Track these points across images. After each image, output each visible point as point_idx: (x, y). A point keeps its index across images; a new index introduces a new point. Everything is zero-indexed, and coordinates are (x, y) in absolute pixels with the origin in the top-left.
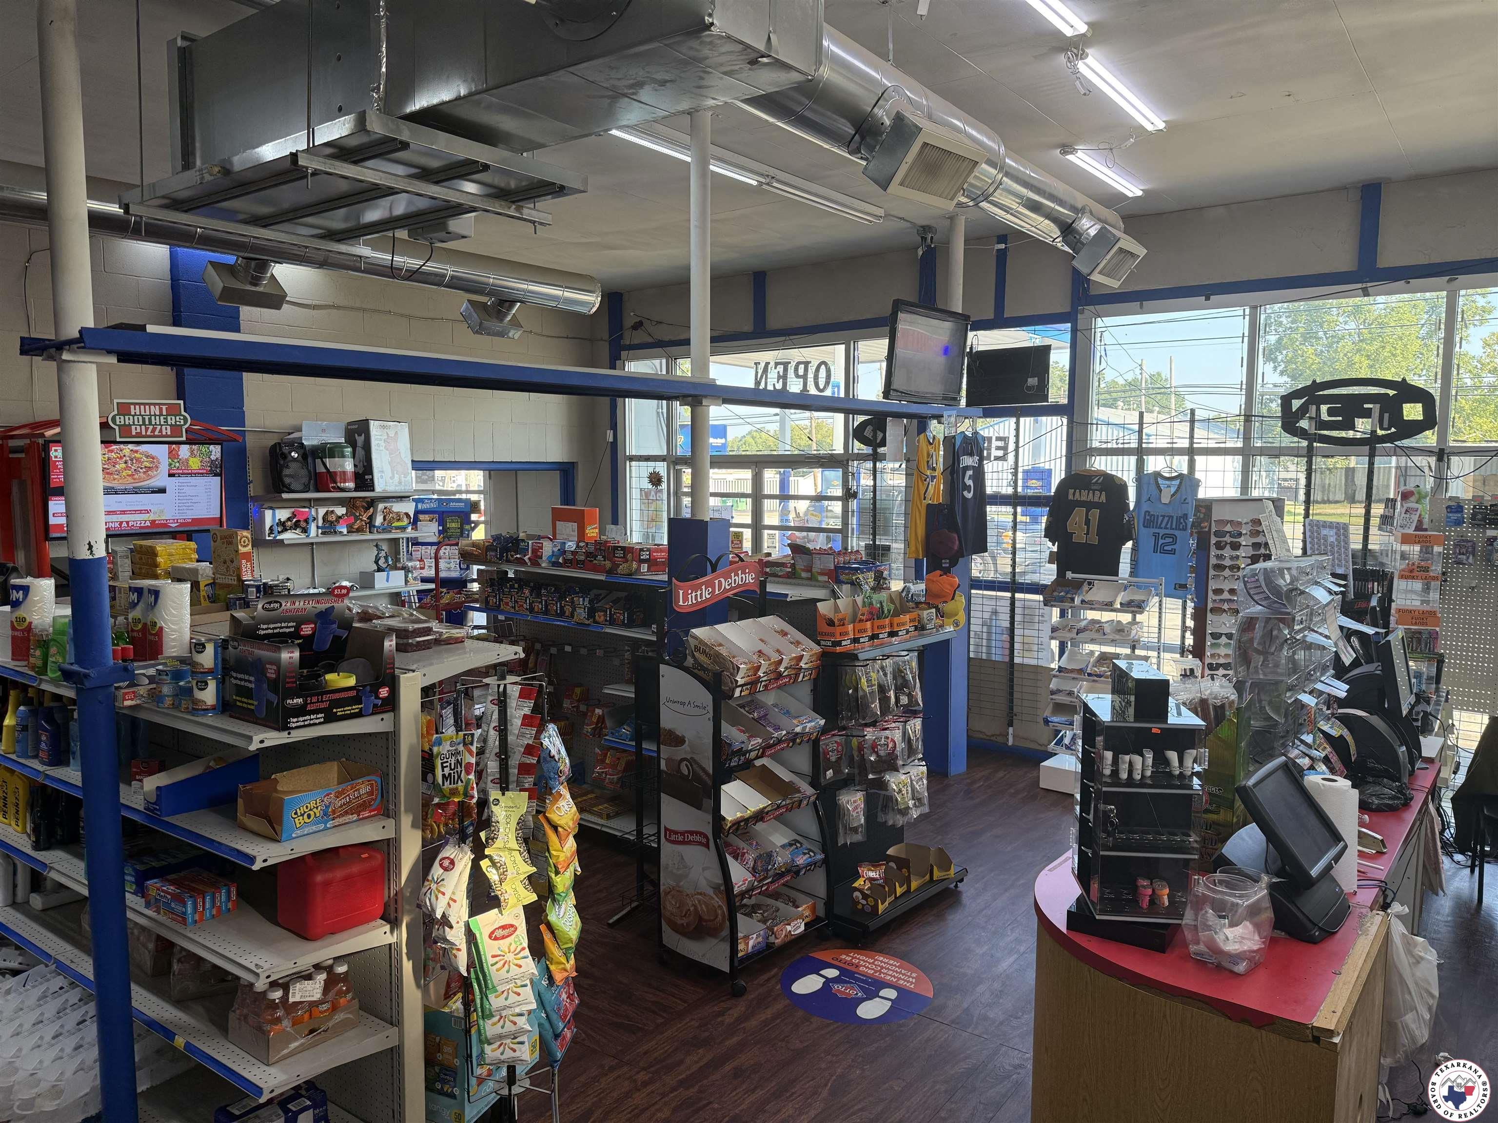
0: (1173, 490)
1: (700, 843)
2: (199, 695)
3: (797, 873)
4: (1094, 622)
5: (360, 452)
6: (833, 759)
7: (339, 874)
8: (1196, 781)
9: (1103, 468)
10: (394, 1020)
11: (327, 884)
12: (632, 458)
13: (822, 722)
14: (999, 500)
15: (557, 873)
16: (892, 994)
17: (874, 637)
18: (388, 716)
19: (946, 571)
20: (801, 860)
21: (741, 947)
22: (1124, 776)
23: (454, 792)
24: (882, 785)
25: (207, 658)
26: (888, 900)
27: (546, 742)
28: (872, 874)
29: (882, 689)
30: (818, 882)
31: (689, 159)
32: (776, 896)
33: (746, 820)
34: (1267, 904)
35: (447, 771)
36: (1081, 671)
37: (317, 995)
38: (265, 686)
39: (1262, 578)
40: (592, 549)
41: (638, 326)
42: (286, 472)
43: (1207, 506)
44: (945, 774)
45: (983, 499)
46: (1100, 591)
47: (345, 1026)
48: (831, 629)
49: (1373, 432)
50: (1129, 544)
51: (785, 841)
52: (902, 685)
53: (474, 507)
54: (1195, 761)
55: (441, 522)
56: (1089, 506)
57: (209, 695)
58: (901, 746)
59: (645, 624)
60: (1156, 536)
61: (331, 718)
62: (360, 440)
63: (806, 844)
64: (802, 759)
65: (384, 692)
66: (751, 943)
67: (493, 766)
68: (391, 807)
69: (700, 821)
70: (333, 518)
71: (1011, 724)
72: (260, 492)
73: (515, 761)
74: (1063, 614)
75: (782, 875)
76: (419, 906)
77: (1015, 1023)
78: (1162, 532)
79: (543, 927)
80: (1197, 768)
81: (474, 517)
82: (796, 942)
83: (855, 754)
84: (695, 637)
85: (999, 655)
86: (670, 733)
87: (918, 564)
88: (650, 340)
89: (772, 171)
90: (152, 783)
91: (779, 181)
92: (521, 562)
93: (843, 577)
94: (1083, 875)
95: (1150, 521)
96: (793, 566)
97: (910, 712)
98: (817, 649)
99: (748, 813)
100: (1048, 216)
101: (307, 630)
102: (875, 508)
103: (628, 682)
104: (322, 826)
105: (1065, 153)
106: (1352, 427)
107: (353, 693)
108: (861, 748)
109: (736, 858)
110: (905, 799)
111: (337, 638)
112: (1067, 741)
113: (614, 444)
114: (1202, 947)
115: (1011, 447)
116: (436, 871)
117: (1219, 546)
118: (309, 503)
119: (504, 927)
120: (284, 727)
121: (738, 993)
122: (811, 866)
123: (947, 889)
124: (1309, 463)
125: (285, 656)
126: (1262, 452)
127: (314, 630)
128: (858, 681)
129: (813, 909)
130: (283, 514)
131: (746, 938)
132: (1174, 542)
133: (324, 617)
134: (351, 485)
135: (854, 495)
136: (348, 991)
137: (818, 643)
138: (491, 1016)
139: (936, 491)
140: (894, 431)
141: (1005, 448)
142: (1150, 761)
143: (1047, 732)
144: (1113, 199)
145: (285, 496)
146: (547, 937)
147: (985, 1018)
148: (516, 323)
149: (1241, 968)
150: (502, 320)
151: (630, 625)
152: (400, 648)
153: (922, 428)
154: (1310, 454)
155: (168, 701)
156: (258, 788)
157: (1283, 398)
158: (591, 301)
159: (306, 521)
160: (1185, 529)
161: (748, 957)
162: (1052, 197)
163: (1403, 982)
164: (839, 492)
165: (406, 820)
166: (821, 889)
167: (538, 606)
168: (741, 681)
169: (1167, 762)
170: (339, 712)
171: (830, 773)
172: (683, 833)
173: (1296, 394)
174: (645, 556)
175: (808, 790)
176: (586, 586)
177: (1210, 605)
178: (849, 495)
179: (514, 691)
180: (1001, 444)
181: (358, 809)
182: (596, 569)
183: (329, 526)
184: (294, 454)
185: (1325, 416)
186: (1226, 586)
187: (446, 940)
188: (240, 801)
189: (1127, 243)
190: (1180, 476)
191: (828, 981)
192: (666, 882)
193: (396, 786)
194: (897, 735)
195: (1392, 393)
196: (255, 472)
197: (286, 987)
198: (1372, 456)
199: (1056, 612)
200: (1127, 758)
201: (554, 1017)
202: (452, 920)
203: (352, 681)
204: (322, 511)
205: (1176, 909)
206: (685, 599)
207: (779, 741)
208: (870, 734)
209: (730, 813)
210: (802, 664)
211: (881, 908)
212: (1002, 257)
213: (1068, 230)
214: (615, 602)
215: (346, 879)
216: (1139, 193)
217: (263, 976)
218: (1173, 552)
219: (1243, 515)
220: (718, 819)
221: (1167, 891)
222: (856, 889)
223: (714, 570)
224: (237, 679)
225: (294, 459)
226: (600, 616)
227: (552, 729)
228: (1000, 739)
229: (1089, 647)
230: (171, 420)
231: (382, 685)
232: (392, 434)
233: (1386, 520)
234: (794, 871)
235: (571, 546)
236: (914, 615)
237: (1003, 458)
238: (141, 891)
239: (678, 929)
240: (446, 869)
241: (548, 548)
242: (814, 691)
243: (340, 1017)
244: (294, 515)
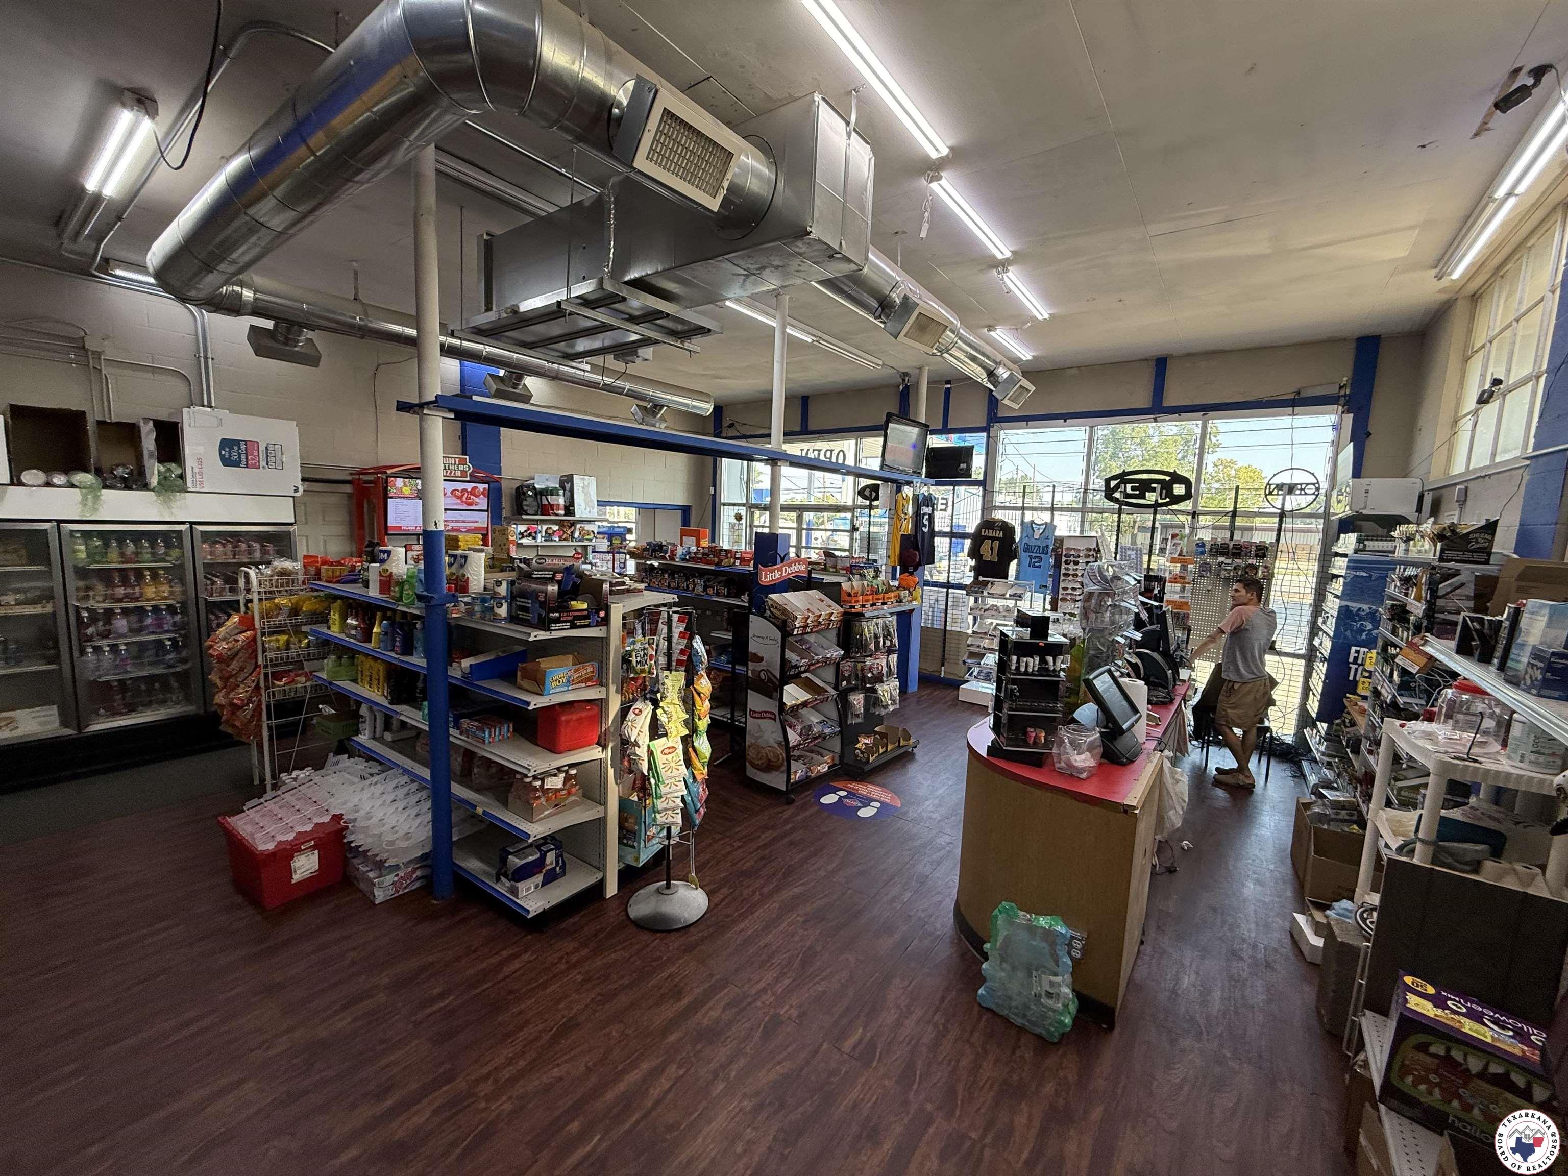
0: (1041, 531)
1: (771, 718)
2: (497, 611)
3: (825, 738)
4: (993, 606)
5: (568, 493)
6: (847, 675)
7: (575, 717)
8: (1062, 673)
9: (1000, 517)
10: (602, 802)
11: (567, 722)
12: (724, 504)
13: (842, 652)
14: (943, 534)
15: (700, 719)
16: (878, 805)
17: (872, 605)
18: (604, 628)
19: (911, 574)
20: (827, 731)
21: (792, 777)
22: (1023, 669)
23: (643, 671)
24: (875, 691)
25: (503, 590)
26: (876, 755)
27: (695, 644)
28: (866, 741)
29: (876, 636)
30: (836, 745)
31: (774, 324)
32: (811, 751)
33: (798, 706)
34: (1099, 742)
35: (639, 659)
36: (985, 634)
37: (560, 786)
38: (537, 605)
39: (1097, 571)
40: (707, 551)
41: (731, 426)
42: (525, 503)
43: (1060, 541)
44: (906, 692)
45: (933, 534)
46: (998, 586)
47: (575, 804)
48: (849, 599)
49: (1156, 501)
50: (1015, 562)
51: (818, 721)
52: (887, 635)
53: (629, 531)
54: (1062, 663)
55: (610, 540)
56: (993, 539)
57: (503, 611)
58: (885, 670)
59: (738, 596)
60: (1031, 557)
61: (573, 626)
62: (568, 486)
63: (830, 723)
64: (829, 674)
65: (602, 614)
66: (798, 775)
67: (662, 660)
68: (604, 681)
69: (770, 705)
70: (550, 532)
71: (943, 665)
72: (509, 515)
73: (674, 658)
74: (976, 600)
75: (816, 738)
76: (620, 735)
77: (947, 821)
78: (1034, 555)
79: (690, 749)
80: (1063, 666)
81: (628, 537)
82: (822, 777)
83: (859, 673)
84: (772, 600)
85: (938, 625)
86: (755, 655)
87: (894, 569)
88: (738, 434)
89: (820, 334)
90: (466, 663)
91: (824, 340)
92: (664, 558)
93: (854, 571)
94: (996, 728)
95: (1027, 549)
96: (825, 564)
97: (890, 652)
98: (841, 610)
99: (799, 702)
100: (980, 366)
101: (559, 577)
102: (869, 538)
103: (727, 630)
104: (566, 689)
105: (990, 330)
106: (1144, 498)
107: (586, 613)
108: (862, 670)
109: (790, 727)
110: (886, 698)
111: (574, 583)
112: (975, 674)
113: (714, 496)
114: (1063, 764)
115: (950, 503)
116: (631, 716)
117: (1066, 563)
118: (536, 522)
119: (669, 748)
120: (548, 629)
121: (790, 802)
122: (832, 735)
123: (906, 751)
124: (1119, 517)
125: (550, 588)
126: (1092, 510)
127: (563, 577)
128: (863, 630)
129: (833, 760)
130: (522, 528)
131: (796, 772)
132: (1040, 562)
133: (568, 570)
134: (562, 512)
135: (857, 529)
136: (576, 785)
137: (841, 606)
138: (661, 797)
139: (907, 527)
140: (885, 491)
141: (946, 504)
142: (1037, 662)
143: (964, 668)
144: (1016, 361)
145: (524, 517)
146: (693, 755)
147: (931, 818)
148: (663, 419)
149: (1084, 776)
150: (655, 417)
151: (728, 596)
152: (612, 592)
153: (899, 490)
154: (1120, 512)
155: (478, 615)
156: (529, 666)
157: (1106, 480)
158: (708, 408)
159: (536, 533)
160: (1047, 554)
161: (796, 783)
162: (983, 354)
163: (1168, 793)
164: (848, 527)
165: (613, 688)
166: (838, 749)
167: (673, 584)
168: (798, 625)
169: (1047, 663)
170: (578, 623)
171: (844, 683)
172: (760, 713)
173: (1114, 478)
174: (738, 556)
175: (832, 692)
176: (702, 573)
177: (1060, 597)
178: (854, 529)
179: (675, 617)
180: (944, 502)
181: (589, 679)
182: (708, 563)
183: (549, 536)
184: (530, 493)
185: (1129, 491)
186: (1070, 586)
187: (636, 755)
188: (519, 673)
189: (1025, 383)
190: (1046, 524)
191: (841, 797)
192: (749, 740)
193: (608, 669)
194: (884, 663)
195: (1168, 478)
196: (506, 503)
197: (543, 780)
198: (1155, 514)
199: (972, 599)
200: (1025, 659)
201: (695, 800)
202: (640, 743)
203: (585, 606)
204: (545, 527)
205: (1048, 744)
206: (766, 577)
207: (818, 662)
208: (869, 662)
209: (788, 701)
210: (832, 618)
211: (871, 759)
212: (948, 392)
213: (991, 374)
214: (719, 583)
215: (577, 720)
216: (1030, 358)
217: (532, 771)
218: (1040, 567)
219: (1082, 546)
220: (782, 704)
221: (1043, 734)
222: (857, 749)
223: (782, 561)
224: (521, 602)
225: (530, 496)
226: (710, 591)
227: (698, 638)
228: (937, 674)
229: (989, 621)
230: (461, 468)
231: (601, 610)
232: (586, 484)
233: (1162, 550)
234: (822, 736)
235: (694, 549)
236: (897, 593)
237: (945, 510)
238: (457, 726)
239: (754, 766)
240: (637, 715)
241: (680, 551)
242: (838, 635)
243: (573, 798)
244: (529, 529)
